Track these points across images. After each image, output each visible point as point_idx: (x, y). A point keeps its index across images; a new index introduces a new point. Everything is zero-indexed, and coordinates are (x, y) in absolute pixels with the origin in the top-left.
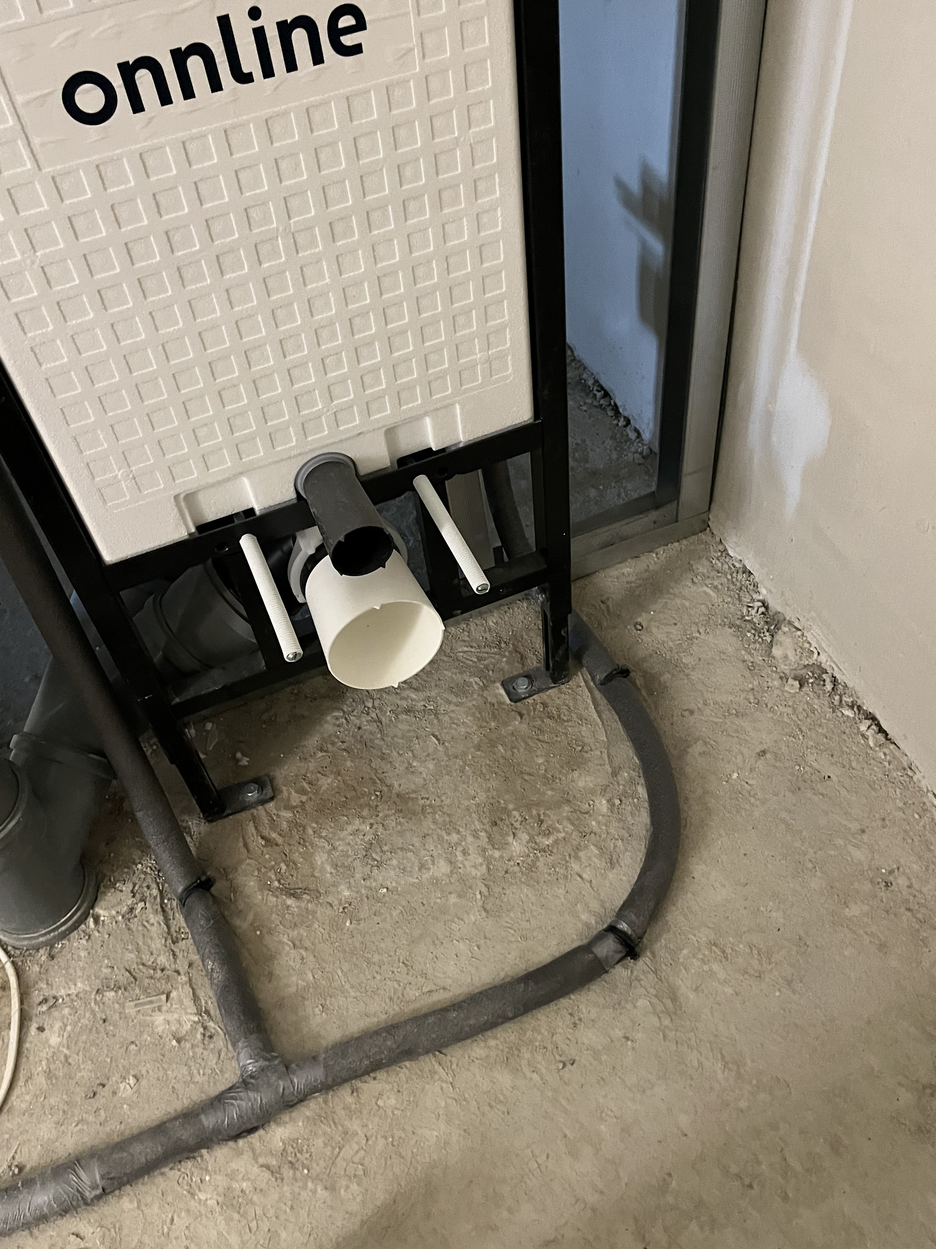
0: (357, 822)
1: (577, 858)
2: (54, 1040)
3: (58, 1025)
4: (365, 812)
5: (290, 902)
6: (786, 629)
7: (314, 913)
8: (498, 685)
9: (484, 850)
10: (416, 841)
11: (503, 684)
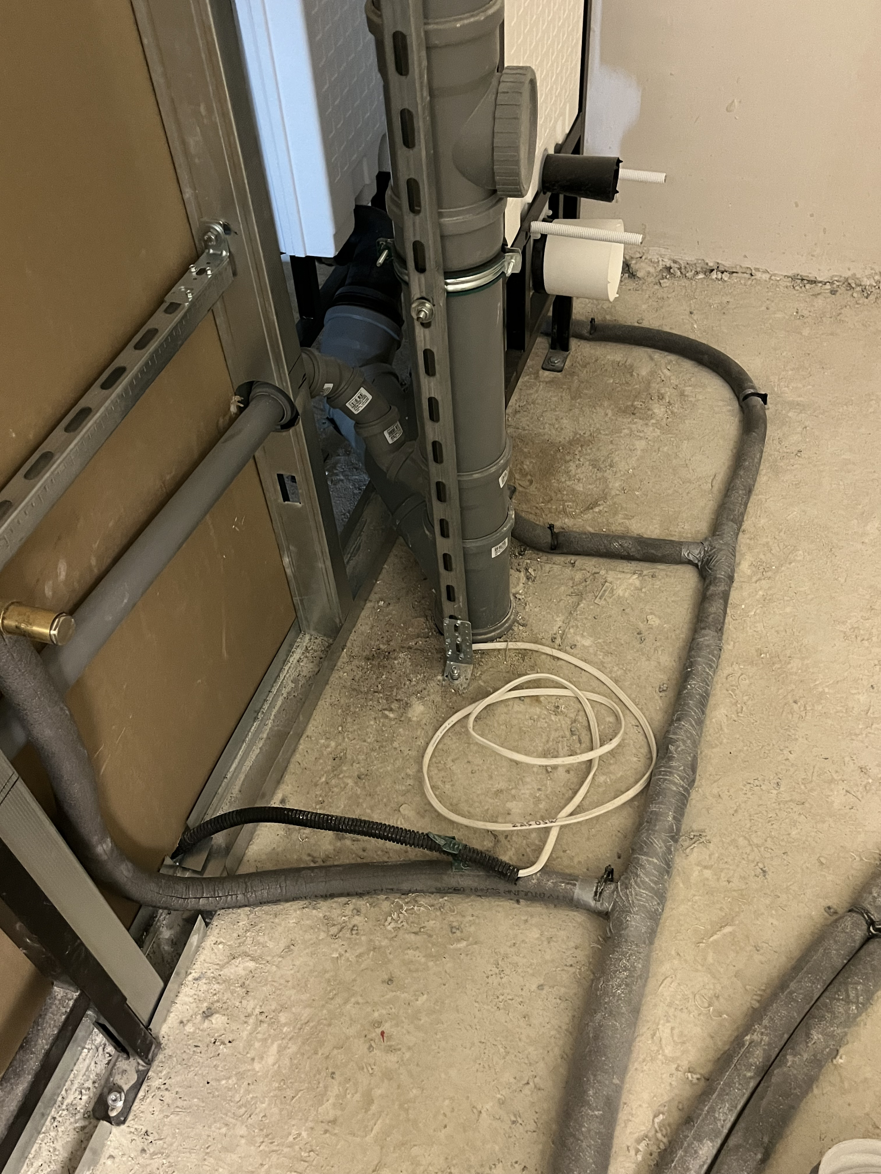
0: (571, 463)
1: (687, 396)
2: (587, 642)
3: (579, 638)
4: (568, 458)
5: (597, 509)
6: (634, 262)
7: (615, 503)
8: (541, 372)
9: (647, 424)
10: (611, 447)
11: (543, 369)
